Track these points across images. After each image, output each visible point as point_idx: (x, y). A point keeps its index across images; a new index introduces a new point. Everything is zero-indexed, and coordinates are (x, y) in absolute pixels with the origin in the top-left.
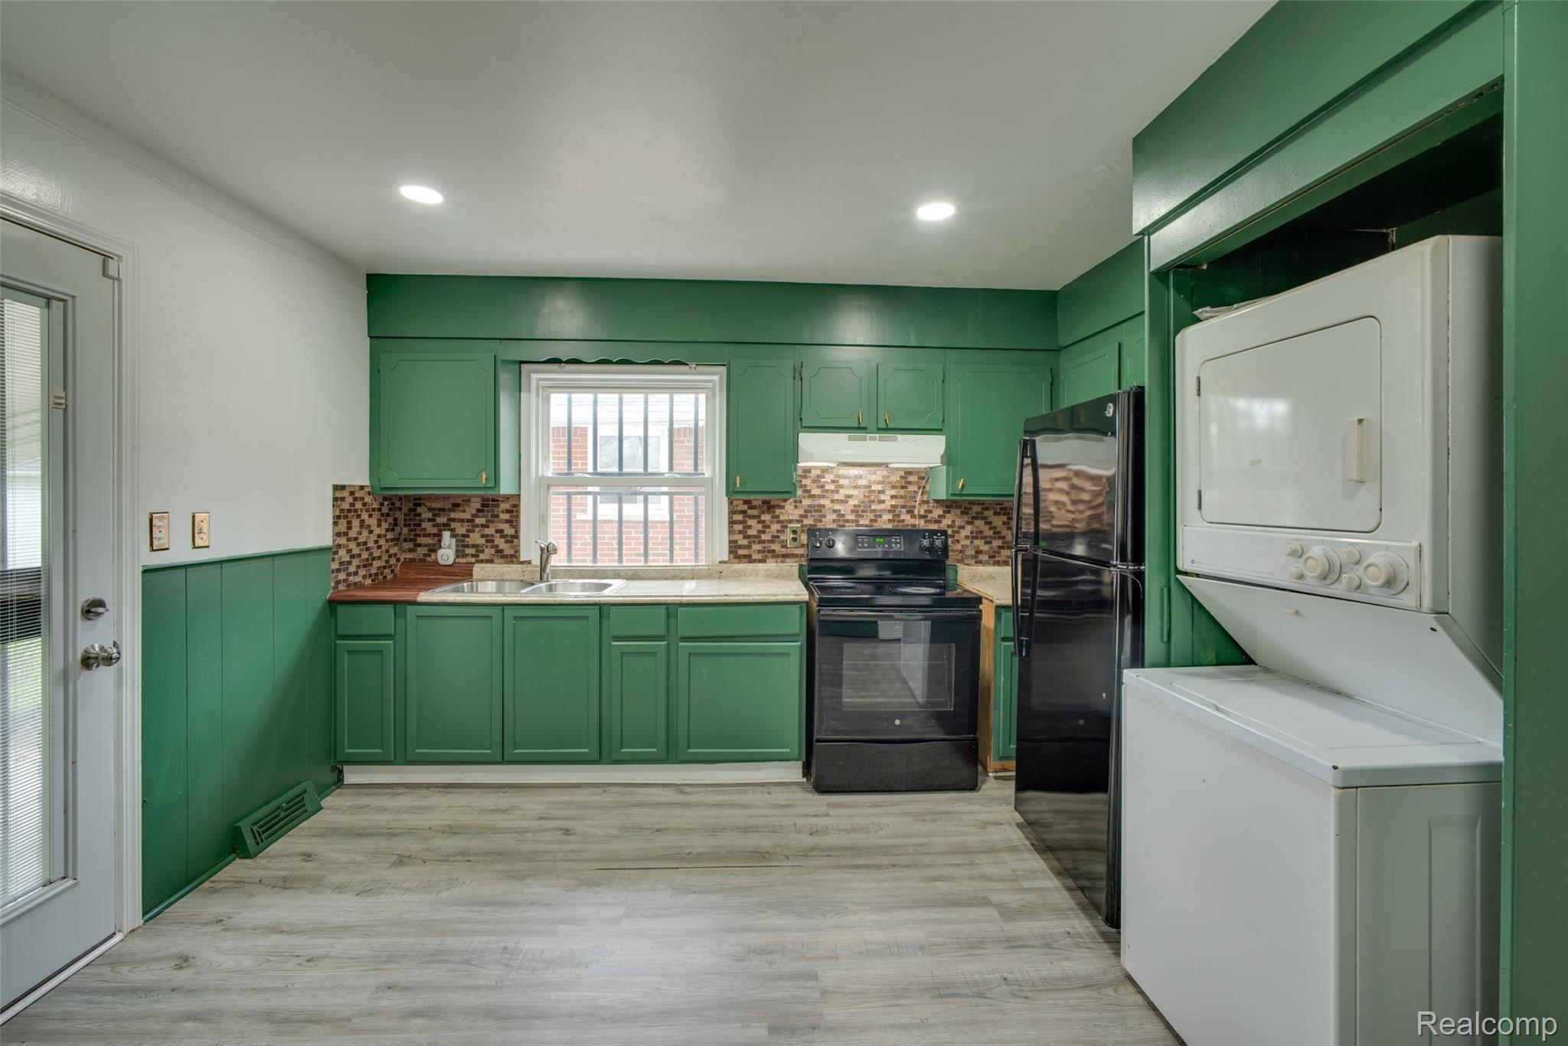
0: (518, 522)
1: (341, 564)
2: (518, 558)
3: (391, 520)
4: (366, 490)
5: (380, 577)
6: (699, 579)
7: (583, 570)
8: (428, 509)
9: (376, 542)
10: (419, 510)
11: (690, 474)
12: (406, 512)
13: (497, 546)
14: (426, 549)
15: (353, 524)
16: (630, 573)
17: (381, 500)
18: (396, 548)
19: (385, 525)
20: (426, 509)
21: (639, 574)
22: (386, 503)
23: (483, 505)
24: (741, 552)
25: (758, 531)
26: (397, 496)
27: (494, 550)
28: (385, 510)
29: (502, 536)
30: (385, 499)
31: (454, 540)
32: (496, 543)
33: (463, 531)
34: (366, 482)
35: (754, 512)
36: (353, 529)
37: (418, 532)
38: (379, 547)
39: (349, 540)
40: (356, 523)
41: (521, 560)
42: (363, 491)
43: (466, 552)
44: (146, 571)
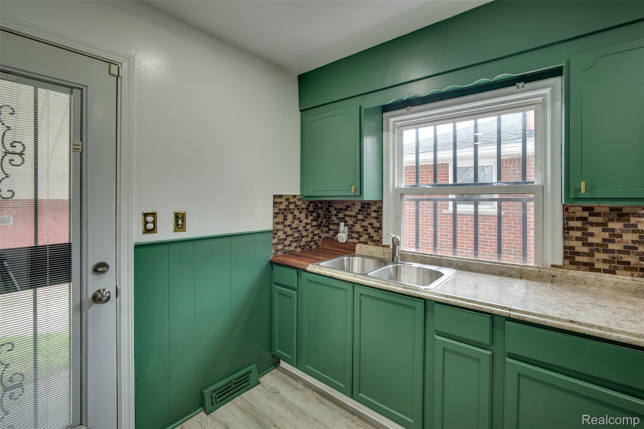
0: (382, 219)
1: (279, 240)
2: (381, 243)
3: (315, 214)
4: (298, 197)
5: (307, 247)
6: (528, 279)
7: (424, 257)
8: (335, 209)
9: (304, 227)
10: (331, 209)
11: (518, 183)
12: (325, 210)
13: (369, 234)
14: (334, 232)
15: (288, 217)
16: (461, 264)
17: (308, 203)
18: (319, 230)
19: (311, 218)
20: (333, 208)
21: (469, 266)
22: (311, 205)
23: (362, 207)
24: (578, 259)
25: (604, 240)
26: (319, 201)
27: (368, 236)
28: (311, 209)
29: (373, 228)
30: (311, 202)
31: (347, 228)
32: (369, 232)
33: (352, 223)
34: (298, 192)
35: (599, 220)
36: (288, 220)
37: (330, 222)
38: (307, 230)
39: (285, 226)
40: (290, 217)
41: (384, 244)
42: (295, 198)
43: (353, 236)
44: (137, 247)
